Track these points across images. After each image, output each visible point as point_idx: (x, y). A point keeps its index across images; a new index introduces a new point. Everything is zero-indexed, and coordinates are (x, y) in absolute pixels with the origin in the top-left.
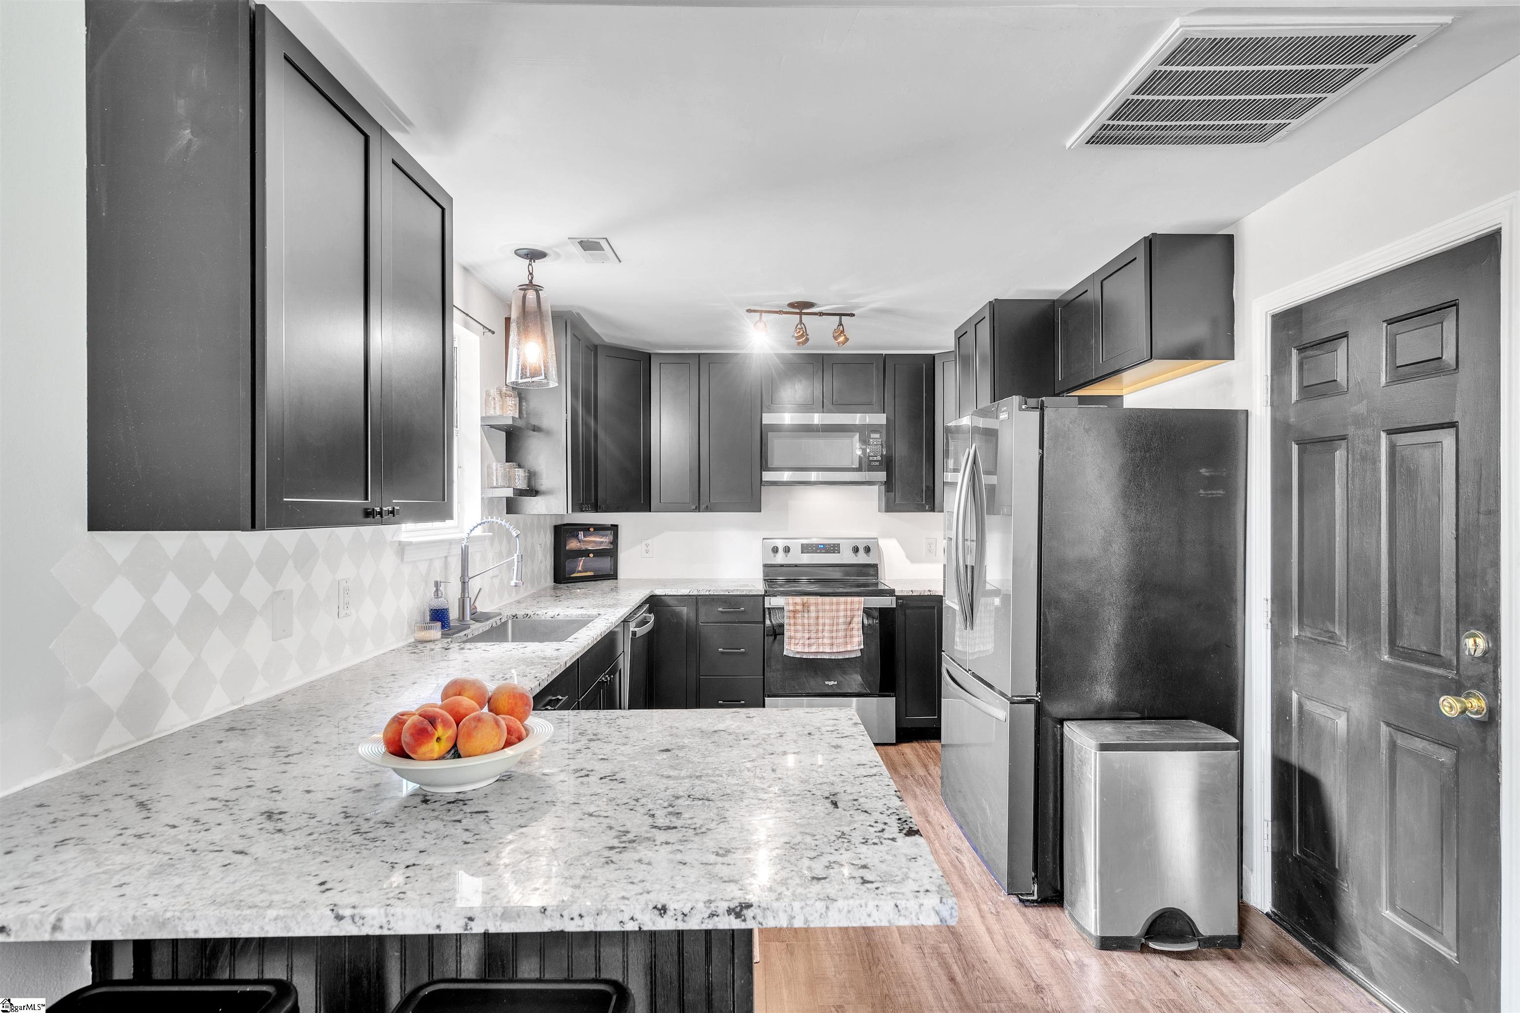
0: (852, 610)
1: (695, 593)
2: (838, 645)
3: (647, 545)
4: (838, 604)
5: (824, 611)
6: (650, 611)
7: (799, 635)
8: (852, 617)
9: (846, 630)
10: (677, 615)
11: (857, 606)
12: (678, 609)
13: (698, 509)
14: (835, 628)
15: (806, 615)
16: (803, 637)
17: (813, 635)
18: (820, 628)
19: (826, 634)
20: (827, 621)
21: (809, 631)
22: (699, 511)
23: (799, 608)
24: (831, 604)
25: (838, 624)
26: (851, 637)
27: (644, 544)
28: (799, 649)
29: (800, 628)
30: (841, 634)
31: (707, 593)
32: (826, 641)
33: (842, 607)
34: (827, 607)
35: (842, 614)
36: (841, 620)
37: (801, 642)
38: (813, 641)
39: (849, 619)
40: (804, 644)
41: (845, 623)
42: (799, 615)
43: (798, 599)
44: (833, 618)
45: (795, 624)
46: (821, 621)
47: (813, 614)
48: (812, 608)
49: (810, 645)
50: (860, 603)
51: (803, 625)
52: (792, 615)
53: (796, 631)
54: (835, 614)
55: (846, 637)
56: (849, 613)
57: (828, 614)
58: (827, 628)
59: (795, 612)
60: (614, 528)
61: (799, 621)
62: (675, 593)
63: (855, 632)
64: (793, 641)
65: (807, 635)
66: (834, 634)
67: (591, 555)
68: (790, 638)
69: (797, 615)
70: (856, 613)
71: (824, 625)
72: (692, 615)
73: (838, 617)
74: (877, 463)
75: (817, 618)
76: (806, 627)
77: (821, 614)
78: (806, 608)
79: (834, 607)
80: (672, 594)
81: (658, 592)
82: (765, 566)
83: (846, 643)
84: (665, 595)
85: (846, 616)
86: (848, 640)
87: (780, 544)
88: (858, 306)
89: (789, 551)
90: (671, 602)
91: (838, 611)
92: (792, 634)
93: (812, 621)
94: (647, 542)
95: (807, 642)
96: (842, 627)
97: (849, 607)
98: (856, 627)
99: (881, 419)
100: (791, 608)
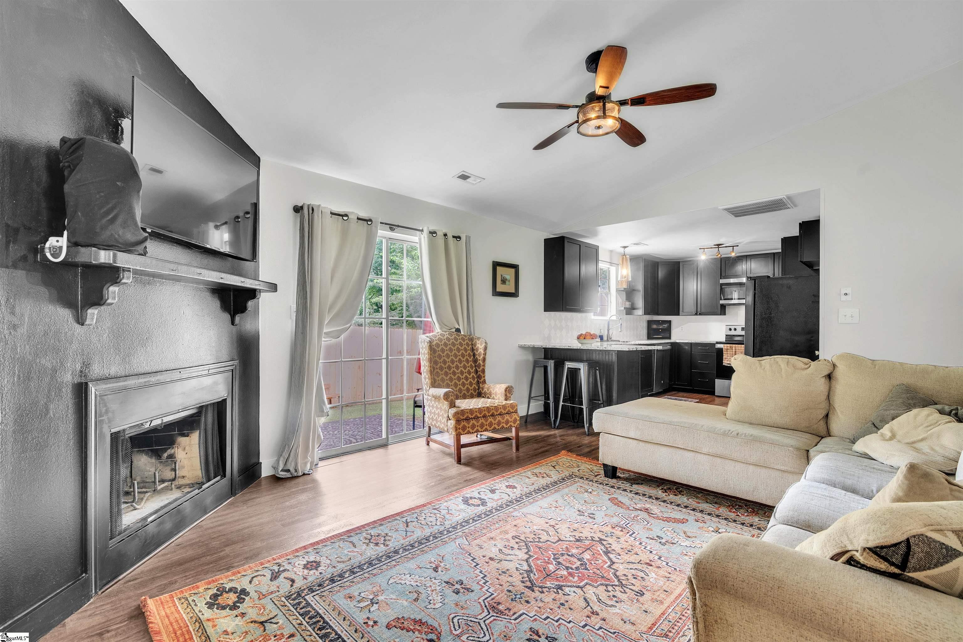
3: (682, 328)
4: (743, 347)
7: (729, 357)
10: (685, 349)
12: (685, 347)
15: (731, 351)
21: (732, 356)
23: (729, 348)
24: (741, 347)
27: (679, 326)
28: (729, 362)
29: (729, 355)
34: (739, 348)
37: (729, 360)
42: (729, 350)
43: (729, 345)
45: (727, 354)
46: (737, 353)
47: (734, 350)
48: (734, 348)
51: (730, 354)
52: (726, 351)
53: (727, 356)
54: (742, 351)
57: (739, 351)
59: (727, 349)
60: (670, 322)
61: (729, 353)
64: (726, 360)
67: (660, 330)
68: (725, 358)
72: (690, 349)
75: (735, 352)
77: (736, 350)
78: (732, 349)
81: (677, 341)
82: (726, 335)
84: (680, 342)
87: (733, 328)
88: (739, 243)
89: (736, 330)
90: (682, 345)
93: (733, 353)
94: (682, 326)
100: (726, 348)
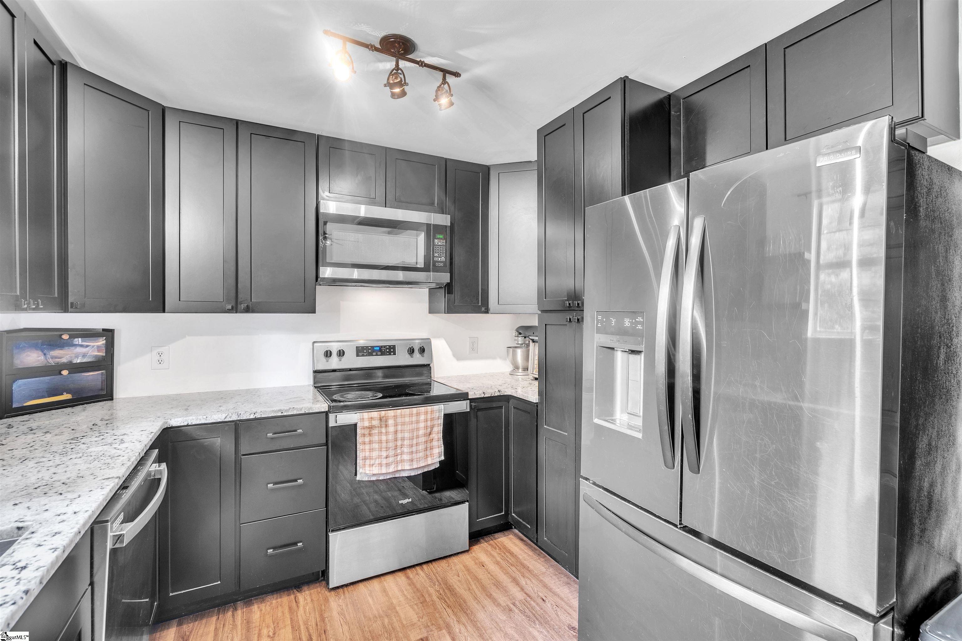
0: (432, 419)
1: (235, 418)
2: (418, 460)
3: (160, 355)
4: (418, 414)
5: (403, 424)
6: (159, 460)
7: (375, 454)
8: (432, 427)
9: (426, 442)
10: (207, 449)
11: (436, 415)
12: (207, 442)
13: (235, 309)
14: (415, 442)
15: (384, 430)
16: (380, 457)
17: (391, 453)
18: (399, 443)
19: (406, 450)
20: (407, 435)
21: (387, 449)
22: (236, 313)
23: (376, 423)
24: (411, 415)
25: (418, 437)
26: (431, 448)
27: (155, 352)
28: (376, 470)
29: (376, 446)
30: (421, 447)
31: (252, 417)
32: (406, 457)
33: (422, 417)
34: (407, 419)
35: (422, 425)
36: (421, 432)
37: (377, 461)
38: (391, 459)
39: (429, 430)
40: (380, 465)
41: (425, 435)
42: (375, 431)
43: (374, 413)
44: (412, 431)
45: (370, 442)
46: (399, 435)
47: (391, 429)
48: (391, 422)
49: (388, 465)
50: (440, 411)
51: (380, 442)
52: (367, 432)
53: (371, 450)
54: (414, 426)
55: (426, 449)
56: (429, 423)
57: (407, 427)
58: (406, 442)
59: (371, 428)
60: (109, 334)
61: (376, 438)
62: (203, 421)
63: (435, 443)
64: (368, 462)
65: (384, 454)
66: (414, 449)
67: (65, 373)
68: (365, 459)
69: (373, 432)
70: (436, 422)
71: (403, 439)
72: (230, 447)
73: (418, 429)
74: (442, 265)
75: (396, 432)
76: (384, 445)
77: (399, 428)
78: (383, 423)
79: (414, 419)
80: (198, 422)
81: (176, 422)
82: (315, 372)
83: (427, 457)
84: (188, 425)
85: (426, 427)
86: (428, 453)
87: (334, 347)
89: (344, 354)
90: (197, 434)
91: (418, 422)
92: (367, 454)
93: (391, 437)
94: (160, 350)
95: (384, 461)
96: (422, 439)
97: (429, 416)
98: (436, 437)
99: (444, 220)
100: (367, 424)
